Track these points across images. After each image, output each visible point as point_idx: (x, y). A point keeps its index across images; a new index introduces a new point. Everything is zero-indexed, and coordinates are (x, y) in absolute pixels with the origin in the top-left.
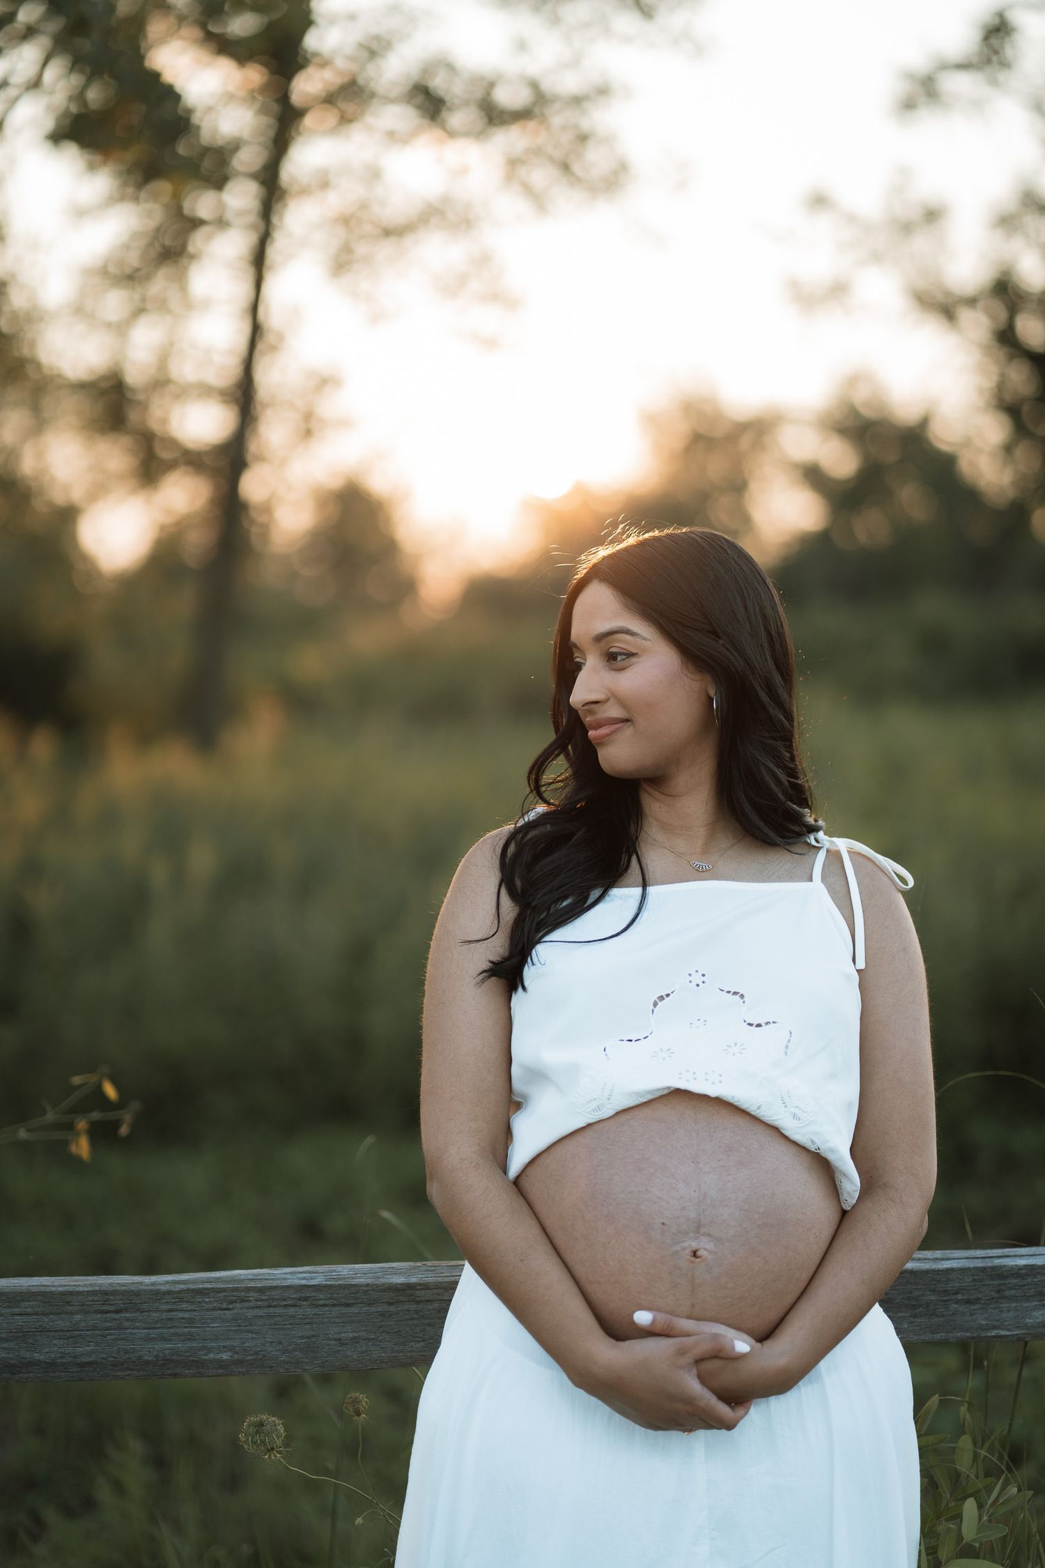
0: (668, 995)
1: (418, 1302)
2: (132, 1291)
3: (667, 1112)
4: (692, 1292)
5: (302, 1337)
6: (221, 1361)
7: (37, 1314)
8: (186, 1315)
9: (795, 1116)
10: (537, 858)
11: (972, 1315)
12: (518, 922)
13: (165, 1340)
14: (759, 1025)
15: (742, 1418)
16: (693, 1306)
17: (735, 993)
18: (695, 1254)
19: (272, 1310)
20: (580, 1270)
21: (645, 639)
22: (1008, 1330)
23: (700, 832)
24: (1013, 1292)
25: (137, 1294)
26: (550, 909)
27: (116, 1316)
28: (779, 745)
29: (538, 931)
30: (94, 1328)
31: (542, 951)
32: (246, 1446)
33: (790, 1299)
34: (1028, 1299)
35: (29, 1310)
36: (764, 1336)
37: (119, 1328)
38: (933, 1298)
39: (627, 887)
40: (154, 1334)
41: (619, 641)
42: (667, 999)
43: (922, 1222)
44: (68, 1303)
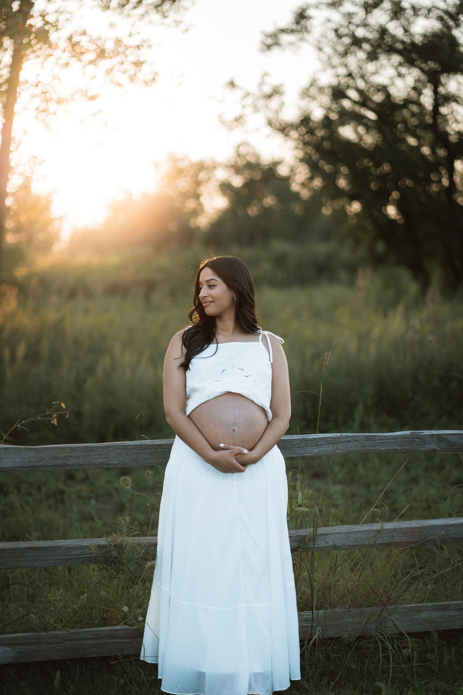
0: (225, 370)
1: (163, 449)
2: (92, 447)
3: (227, 397)
4: (233, 439)
5: (134, 458)
6: (114, 464)
7: (68, 452)
8: (106, 452)
9: (257, 398)
10: (191, 338)
11: (300, 450)
12: (187, 354)
13: (100, 459)
14: (247, 376)
15: (245, 470)
16: (233, 443)
17: (241, 369)
18: (234, 430)
19: (126, 451)
20: (205, 435)
21: (219, 282)
22: (309, 454)
23: (231, 331)
24: (310, 445)
25: (93, 447)
26: (195, 350)
27: (89, 453)
28: (251, 309)
29: (192, 355)
30: (83, 456)
31: (194, 361)
32: (121, 484)
33: (256, 441)
34: (314, 446)
35: (67, 451)
36: (250, 450)
37: (89, 456)
38: (290, 446)
39: (214, 344)
40: (98, 457)
41: (213, 282)
42: (225, 371)
43: (288, 424)
44: (77, 450)
